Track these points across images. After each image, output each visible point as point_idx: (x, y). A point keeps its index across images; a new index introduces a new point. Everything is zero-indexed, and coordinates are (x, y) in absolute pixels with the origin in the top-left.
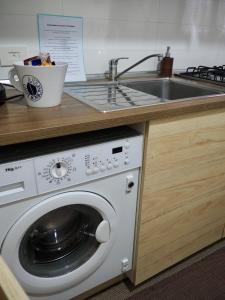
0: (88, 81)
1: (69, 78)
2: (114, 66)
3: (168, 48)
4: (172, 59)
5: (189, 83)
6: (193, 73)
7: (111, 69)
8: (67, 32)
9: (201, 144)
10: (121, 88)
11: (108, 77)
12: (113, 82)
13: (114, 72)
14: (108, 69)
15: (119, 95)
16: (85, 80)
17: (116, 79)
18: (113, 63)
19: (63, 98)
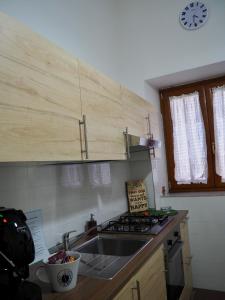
2: (66, 239)
13: (67, 244)
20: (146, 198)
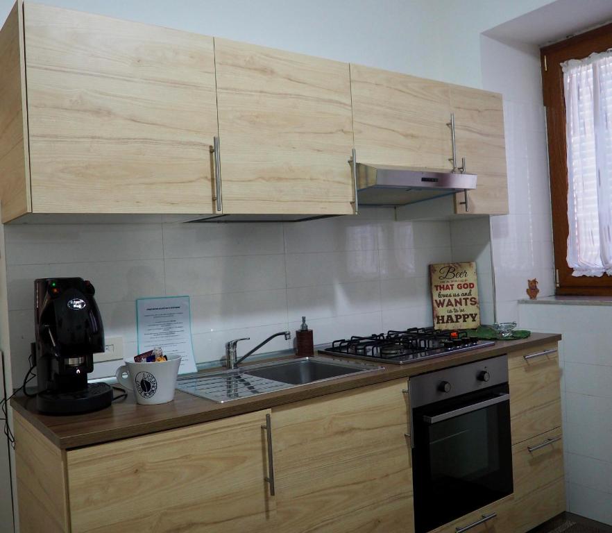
0: (200, 371)
1: (182, 371)
2: (231, 350)
3: (304, 319)
4: (311, 332)
5: (336, 362)
6: (340, 348)
7: (229, 352)
8: (171, 315)
9: (342, 433)
10: (244, 376)
11: (225, 363)
12: (233, 370)
13: (232, 358)
14: (224, 353)
15: (241, 385)
16: (195, 370)
17: (236, 366)
18: (232, 346)
19: (175, 394)
20: (474, 302)
